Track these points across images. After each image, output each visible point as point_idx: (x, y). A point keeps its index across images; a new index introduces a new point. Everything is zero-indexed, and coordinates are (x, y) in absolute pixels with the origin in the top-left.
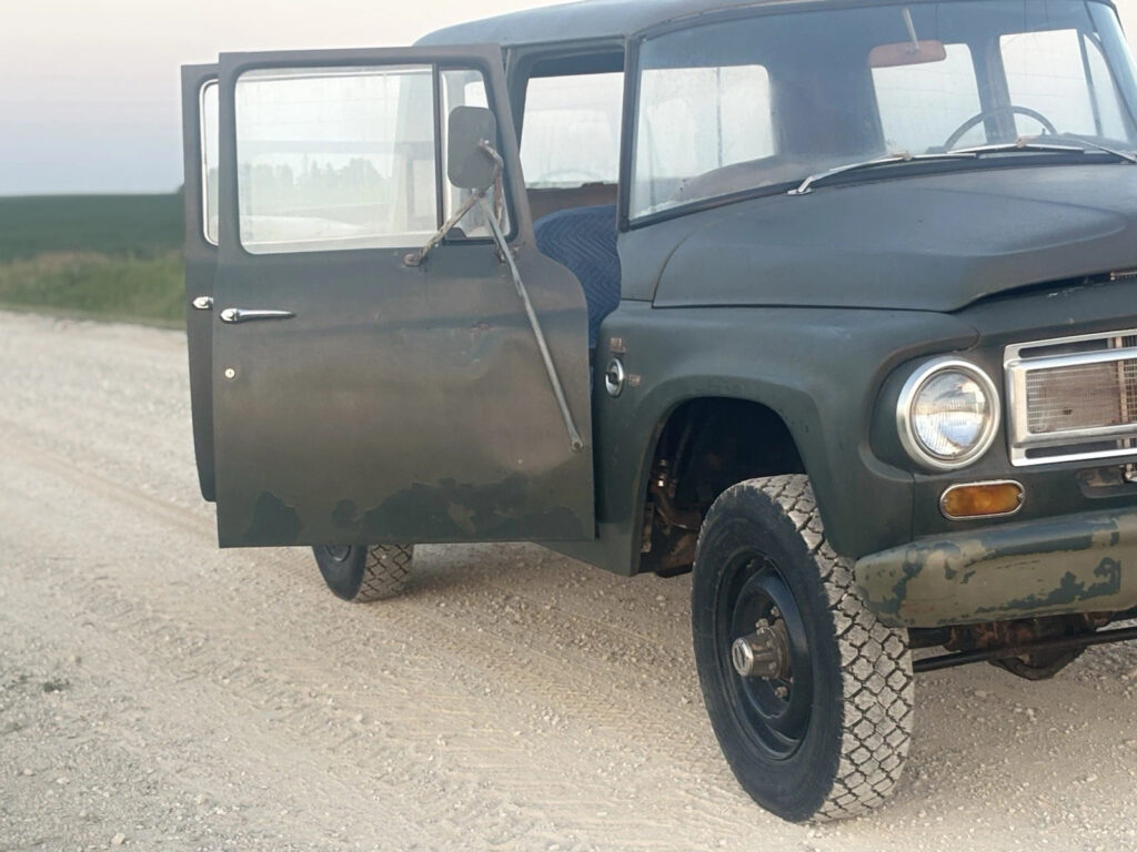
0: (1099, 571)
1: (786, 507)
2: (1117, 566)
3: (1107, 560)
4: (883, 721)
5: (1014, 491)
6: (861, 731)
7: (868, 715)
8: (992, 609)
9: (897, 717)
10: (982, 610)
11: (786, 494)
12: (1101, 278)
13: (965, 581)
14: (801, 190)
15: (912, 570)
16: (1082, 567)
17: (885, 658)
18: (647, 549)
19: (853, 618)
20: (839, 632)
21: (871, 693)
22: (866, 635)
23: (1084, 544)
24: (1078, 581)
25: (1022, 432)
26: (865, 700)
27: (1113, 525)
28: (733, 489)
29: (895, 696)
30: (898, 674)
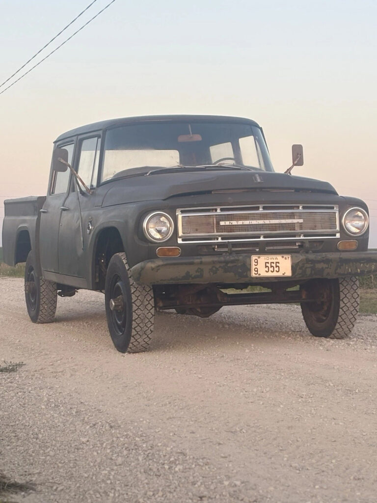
0: (197, 271)
1: (123, 258)
2: (202, 270)
3: (199, 268)
4: (144, 319)
5: (178, 250)
6: (138, 321)
7: (140, 316)
8: (165, 280)
9: (149, 318)
10: (162, 280)
11: (122, 255)
12: (209, 192)
13: (157, 271)
14: (148, 175)
15: (142, 268)
16: (192, 270)
17: (145, 300)
18: (97, 280)
19: (137, 288)
20: (132, 292)
21: (141, 310)
22: (140, 293)
23: (192, 264)
24: (191, 274)
25: (180, 233)
26: (139, 312)
27: (201, 258)
28: (113, 257)
29: (148, 311)
30: (149, 305)
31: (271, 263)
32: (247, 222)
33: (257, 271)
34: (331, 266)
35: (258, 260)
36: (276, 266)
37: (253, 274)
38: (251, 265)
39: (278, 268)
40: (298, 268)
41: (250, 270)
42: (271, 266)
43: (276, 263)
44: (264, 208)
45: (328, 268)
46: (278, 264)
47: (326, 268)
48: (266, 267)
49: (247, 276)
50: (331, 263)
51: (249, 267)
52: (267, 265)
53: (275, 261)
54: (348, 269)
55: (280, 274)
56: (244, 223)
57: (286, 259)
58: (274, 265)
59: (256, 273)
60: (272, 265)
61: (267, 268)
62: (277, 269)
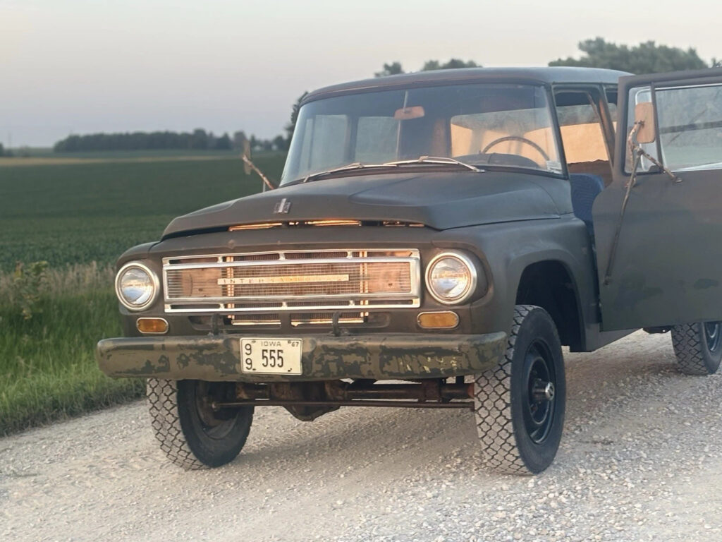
0: (160, 361)
2: (168, 360)
3: (163, 356)
5: (163, 323)
8: (121, 372)
10: (116, 372)
12: (225, 229)
16: (153, 359)
22: (157, 383)
23: (151, 349)
24: (152, 365)
27: (163, 341)
29: (168, 412)
30: (168, 402)
31: (271, 351)
32: (255, 280)
33: (251, 364)
34: (370, 360)
35: (253, 345)
36: (279, 357)
37: (245, 368)
38: (239, 353)
39: (280, 359)
40: (314, 362)
41: (239, 362)
42: (271, 357)
43: (279, 351)
44: (288, 256)
45: (365, 363)
46: (281, 354)
47: (362, 363)
48: (264, 357)
49: (235, 372)
50: (368, 355)
51: (237, 357)
52: (265, 354)
53: (276, 348)
54: (404, 366)
55: (283, 371)
56: (252, 283)
57: (293, 345)
58: (275, 355)
59: (249, 366)
60: (273, 354)
61: (265, 359)
62: (279, 362)
